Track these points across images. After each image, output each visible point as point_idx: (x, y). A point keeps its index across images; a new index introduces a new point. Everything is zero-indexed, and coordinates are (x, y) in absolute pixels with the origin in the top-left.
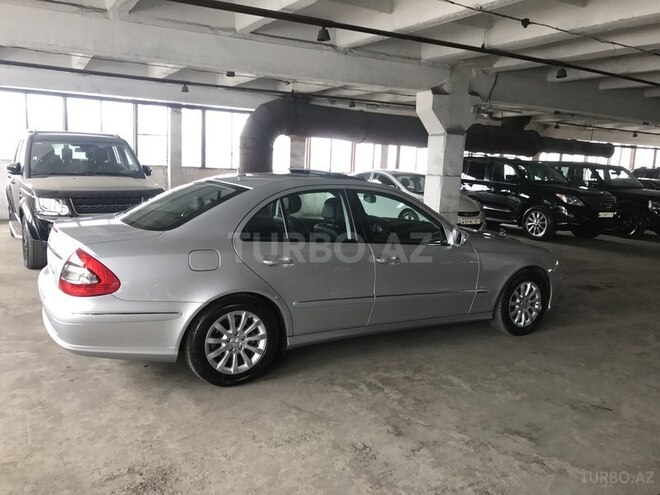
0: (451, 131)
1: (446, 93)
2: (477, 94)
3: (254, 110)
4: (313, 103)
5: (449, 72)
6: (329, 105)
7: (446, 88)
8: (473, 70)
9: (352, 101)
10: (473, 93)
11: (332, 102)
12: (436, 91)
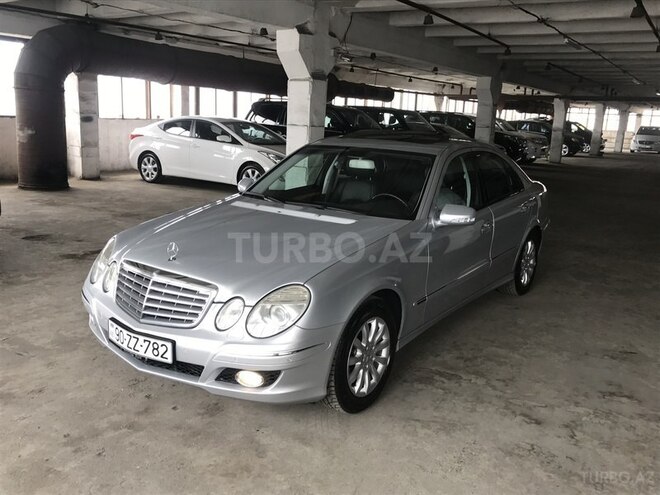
0: (316, 76)
1: (310, 33)
2: (335, 36)
3: (30, 38)
4: (102, 31)
5: (313, 8)
6: (122, 35)
7: (310, 27)
8: (333, 8)
9: (158, 32)
10: (332, 34)
11: (126, 32)
12: (302, 30)
